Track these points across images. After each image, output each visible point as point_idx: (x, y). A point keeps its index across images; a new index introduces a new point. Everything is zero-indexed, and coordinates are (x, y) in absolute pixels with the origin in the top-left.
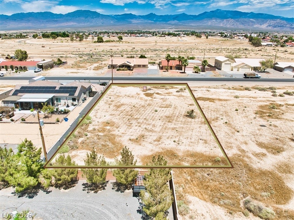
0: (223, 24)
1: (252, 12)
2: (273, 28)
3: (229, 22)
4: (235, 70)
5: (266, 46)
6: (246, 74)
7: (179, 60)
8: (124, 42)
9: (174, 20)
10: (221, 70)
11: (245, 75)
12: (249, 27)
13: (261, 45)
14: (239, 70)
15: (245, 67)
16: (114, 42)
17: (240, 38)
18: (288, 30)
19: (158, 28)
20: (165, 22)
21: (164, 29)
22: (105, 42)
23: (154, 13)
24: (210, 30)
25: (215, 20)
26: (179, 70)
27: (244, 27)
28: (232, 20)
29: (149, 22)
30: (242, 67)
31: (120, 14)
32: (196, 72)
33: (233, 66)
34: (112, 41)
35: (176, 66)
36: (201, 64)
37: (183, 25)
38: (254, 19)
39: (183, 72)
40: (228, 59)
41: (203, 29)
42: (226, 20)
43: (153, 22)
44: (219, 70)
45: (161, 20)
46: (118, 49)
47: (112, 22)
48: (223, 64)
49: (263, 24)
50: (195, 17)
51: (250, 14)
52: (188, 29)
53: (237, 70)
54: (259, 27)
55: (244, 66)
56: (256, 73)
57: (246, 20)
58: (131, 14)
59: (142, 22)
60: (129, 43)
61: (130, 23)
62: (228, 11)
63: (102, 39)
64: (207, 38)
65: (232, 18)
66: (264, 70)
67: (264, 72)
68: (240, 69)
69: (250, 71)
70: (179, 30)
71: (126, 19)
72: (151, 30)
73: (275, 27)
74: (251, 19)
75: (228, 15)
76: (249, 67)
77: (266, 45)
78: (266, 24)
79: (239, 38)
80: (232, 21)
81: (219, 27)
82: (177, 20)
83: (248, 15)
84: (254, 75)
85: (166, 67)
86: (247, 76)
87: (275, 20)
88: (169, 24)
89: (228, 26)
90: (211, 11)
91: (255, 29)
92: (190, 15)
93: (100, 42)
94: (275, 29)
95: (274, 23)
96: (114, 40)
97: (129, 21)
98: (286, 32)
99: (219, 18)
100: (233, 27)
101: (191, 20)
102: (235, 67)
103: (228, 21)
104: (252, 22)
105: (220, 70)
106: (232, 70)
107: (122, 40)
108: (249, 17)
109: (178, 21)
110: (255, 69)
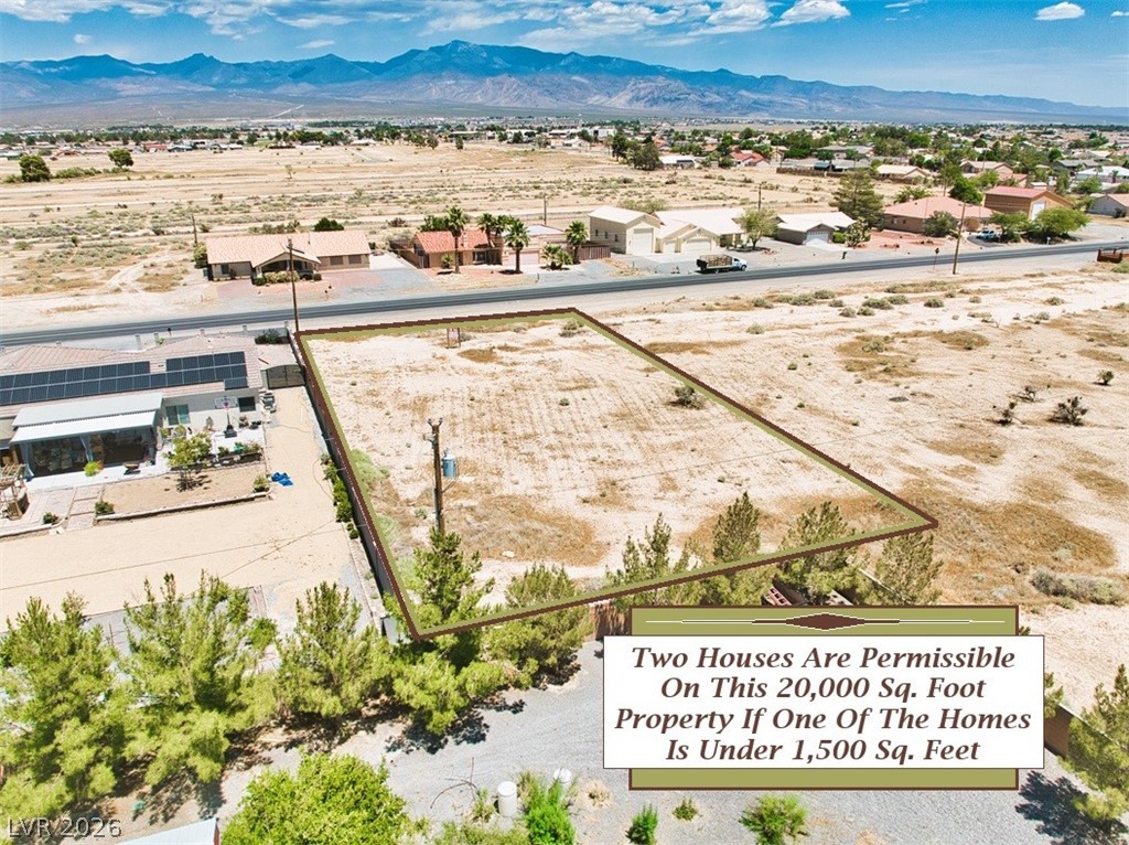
0: (485, 93)
1: (572, 53)
2: (648, 104)
3: (504, 89)
4: (668, 249)
5: (676, 165)
6: (703, 259)
7: (487, 226)
8: (148, 173)
9: (296, 83)
10: (624, 253)
11: (700, 263)
12: (573, 106)
13: (661, 166)
14: (683, 249)
15: (698, 237)
16: (97, 176)
17: (570, 145)
18: (696, 110)
19: (241, 116)
20: (260, 92)
21: (267, 117)
22: (58, 177)
23: (208, 56)
24: (442, 119)
25: (452, 82)
26: (489, 263)
27: (556, 106)
28: (513, 79)
29: (192, 91)
30: (688, 239)
31: (57, 60)
32: (553, 267)
33: (661, 237)
34: (88, 174)
35: (478, 250)
36: (565, 239)
37: (337, 101)
38: (586, 77)
39: (514, 268)
40: (641, 214)
41: (415, 113)
42: (492, 79)
43: (212, 89)
44: (618, 253)
45: (243, 80)
46: (153, 204)
47: (23, 93)
48: (629, 232)
49: (616, 93)
50: (376, 69)
51: (569, 60)
52: (358, 114)
53: (673, 249)
54: (606, 105)
55: (693, 235)
56: (734, 255)
57: (559, 78)
58: (106, 56)
59: (164, 91)
60: (170, 177)
61: (114, 95)
62: (493, 47)
63: (41, 166)
64: (460, 147)
65: (510, 72)
66: (754, 243)
67: (754, 249)
68: (684, 246)
69: (713, 251)
70: (325, 120)
71: (91, 81)
72: (211, 121)
73: (654, 102)
74: (574, 78)
75: (496, 64)
76: (710, 237)
77: (674, 165)
78: (625, 92)
79: (567, 145)
80: (514, 83)
81: (471, 105)
82: (309, 83)
83: (562, 64)
84: (728, 260)
85: (443, 259)
86: (708, 267)
87: (652, 78)
88: (279, 98)
89: (503, 102)
90: (432, 49)
91: (594, 110)
92: (358, 63)
93: (36, 179)
94: (655, 108)
95: (648, 90)
96: (97, 169)
97: (103, 86)
98: (691, 119)
99: (464, 71)
100: (518, 104)
101: (363, 82)
102: (668, 240)
103: (498, 83)
104: (580, 86)
105: (620, 255)
106: (658, 252)
107: (129, 167)
108: (567, 69)
109: (312, 87)
110: (724, 241)
